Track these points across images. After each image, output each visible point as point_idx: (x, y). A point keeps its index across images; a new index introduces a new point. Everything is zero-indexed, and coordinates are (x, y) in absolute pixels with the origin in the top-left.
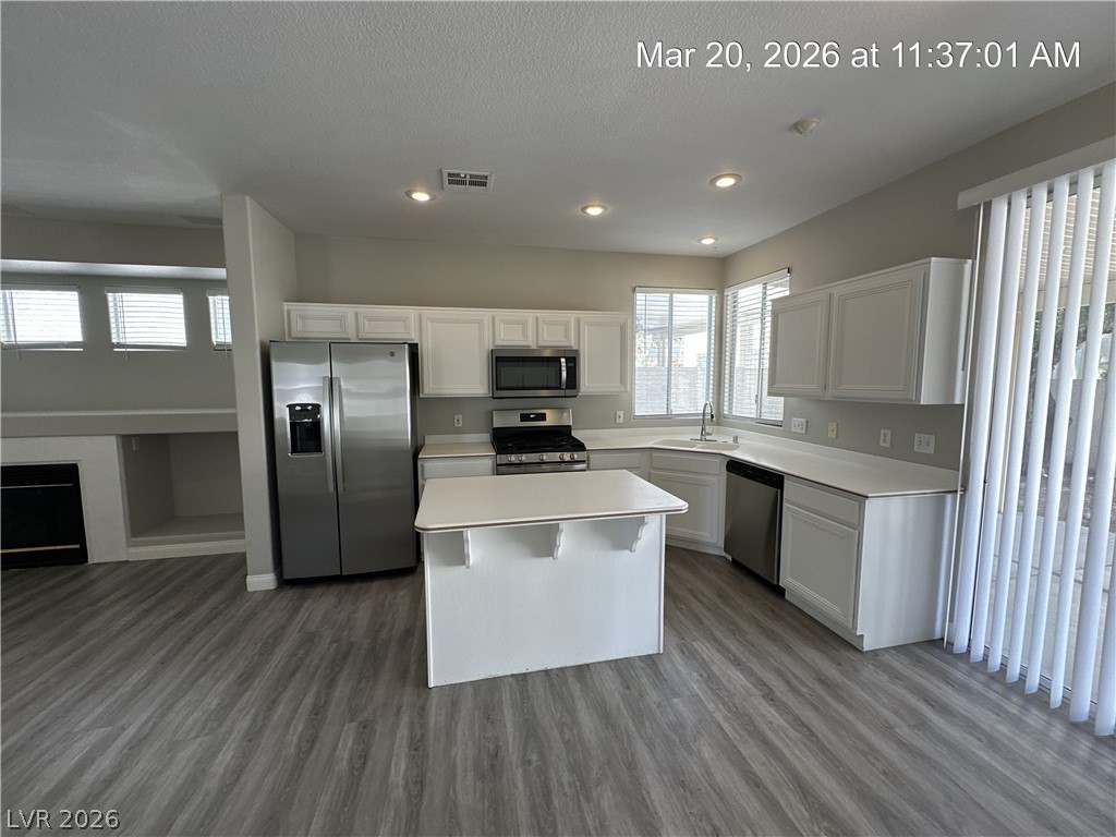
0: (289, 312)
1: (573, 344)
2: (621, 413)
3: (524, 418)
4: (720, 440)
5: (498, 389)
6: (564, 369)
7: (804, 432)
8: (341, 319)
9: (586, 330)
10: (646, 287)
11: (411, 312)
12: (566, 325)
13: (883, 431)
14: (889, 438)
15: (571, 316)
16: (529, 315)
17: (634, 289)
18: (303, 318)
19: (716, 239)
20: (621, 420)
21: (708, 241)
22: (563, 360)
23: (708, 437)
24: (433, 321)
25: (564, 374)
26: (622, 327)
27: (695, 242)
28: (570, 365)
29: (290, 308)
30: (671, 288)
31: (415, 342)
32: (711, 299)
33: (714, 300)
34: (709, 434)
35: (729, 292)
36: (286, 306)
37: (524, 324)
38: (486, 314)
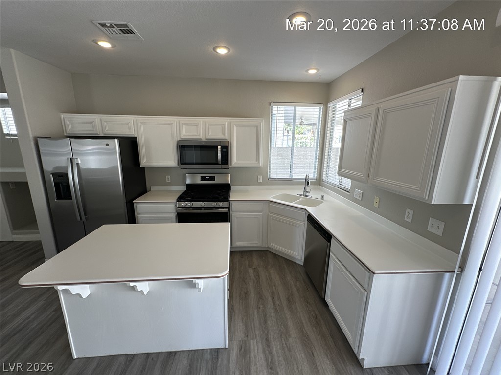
0: (64, 118)
1: (227, 137)
2: (261, 177)
3: (203, 178)
4: (314, 197)
5: (181, 164)
6: (219, 152)
7: (360, 199)
8: (92, 123)
9: (235, 129)
10: (278, 102)
11: (131, 119)
12: (223, 126)
13: (407, 210)
14: (411, 216)
15: (226, 121)
16: (200, 120)
17: (270, 104)
18: (72, 122)
19: (318, 70)
20: (261, 181)
21: (312, 72)
22: (219, 147)
23: (307, 194)
24: (144, 124)
25: (219, 155)
26: (257, 128)
27: (305, 73)
28: (224, 150)
29: (65, 116)
30: (295, 102)
31: (135, 136)
32: (320, 110)
33: (322, 110)
34: (308, 192)
35: (330, 105)
36: (62, 116)
37: (197, 125)
38: (174, 120)
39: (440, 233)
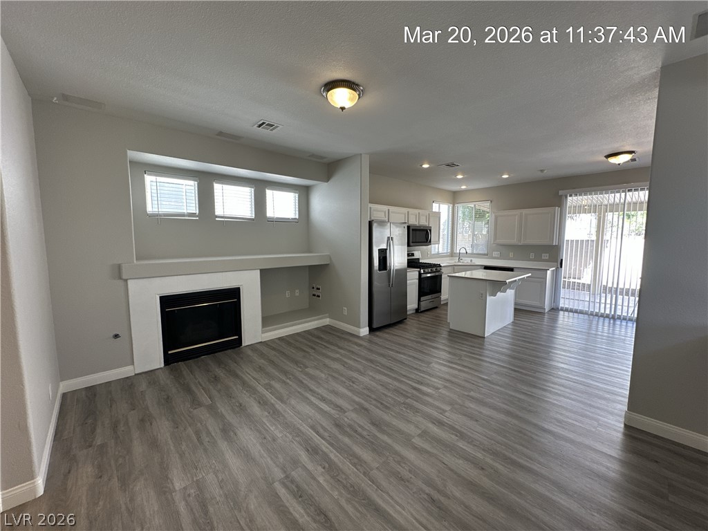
1: (427, 224)
4: (465, 262)
5: (412, 243)
7: (499, 256)
9: (430, 219)
10: (436, 201)
12: (426, 217)
13: (531, 254)
14: (533, 256)
17: (433, 202)
22: (429, 230)
24: (392, 212)
37: (416, 215)
38: (406, 210)
39: (547, 258)
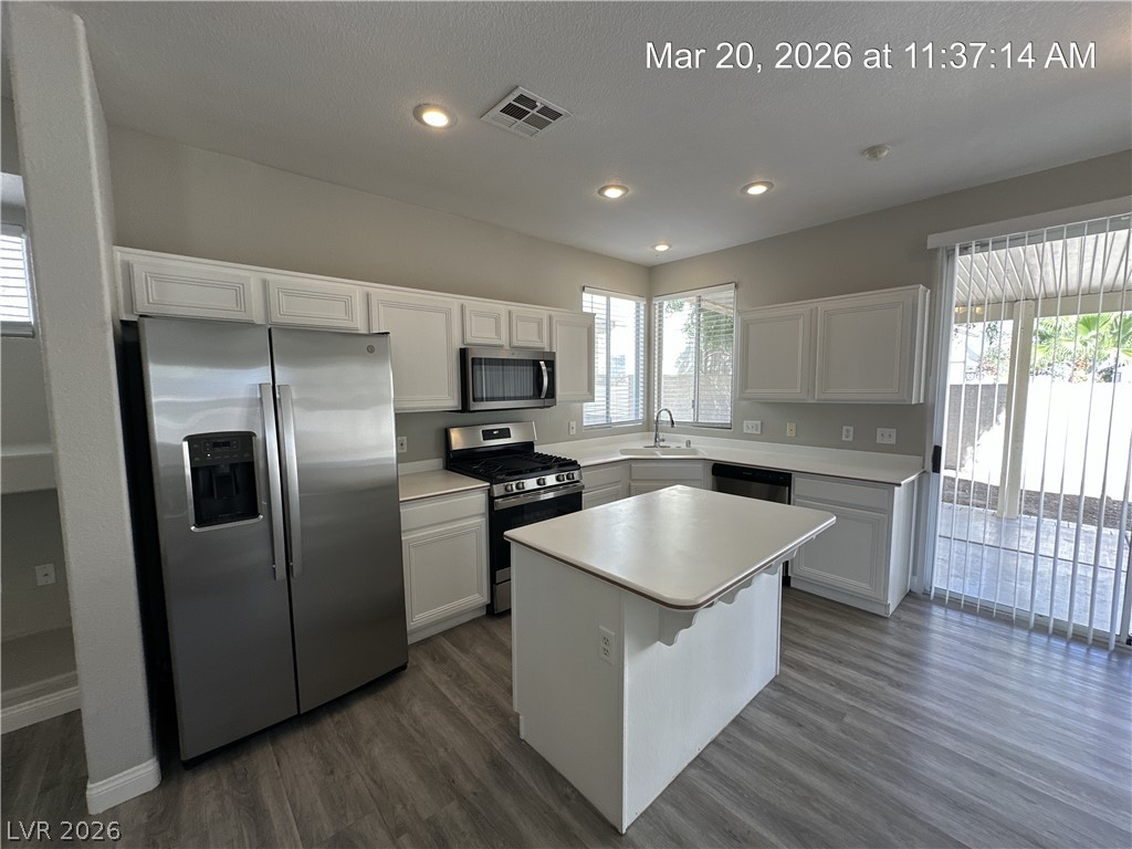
0: (127, 265)
1: (546, 345)
2: (574, 424)
3: (486, 435)
4: (673, 446)
5: (475, 400)
6: (545, 374)
7: (759, 433)
10: (593, 288)
12: (538, 323)
14: (851, 433)
16: (501, 307)
17: (583, 289)
18: (161, 280)
20: (574, 432)
22: (542, 363)
24: (386, 304)
25: (545, 382)
26: (588, 329)
28: (549, 369)
32: (638, 305)
33: (642, 307)
35: (657, 302)
36: (121, 255)
37: (496, 317)
38: (453, 301)
39: (893, 441)
